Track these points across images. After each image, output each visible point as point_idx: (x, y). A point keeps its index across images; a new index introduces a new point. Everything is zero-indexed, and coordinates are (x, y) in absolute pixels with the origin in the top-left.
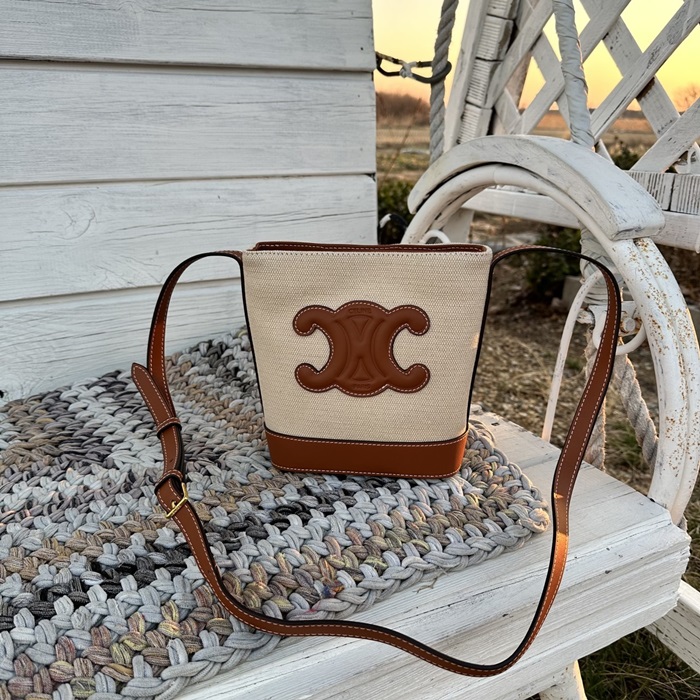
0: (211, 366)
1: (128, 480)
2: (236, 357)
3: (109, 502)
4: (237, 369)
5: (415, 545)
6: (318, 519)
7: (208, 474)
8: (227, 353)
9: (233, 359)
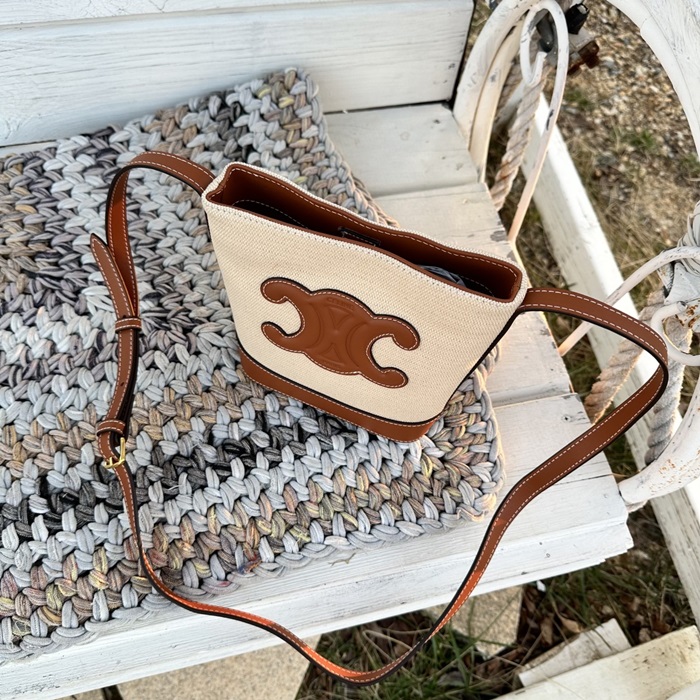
0: (220, 136)
1: (96, 345)
2: (251, 129)
3: (71, 382)
4: (250, 149)
5: (345, 521)
6: (262, 473)
7: (175, 360)
8: (241, 121)
9: (248, 131)
